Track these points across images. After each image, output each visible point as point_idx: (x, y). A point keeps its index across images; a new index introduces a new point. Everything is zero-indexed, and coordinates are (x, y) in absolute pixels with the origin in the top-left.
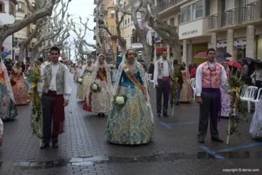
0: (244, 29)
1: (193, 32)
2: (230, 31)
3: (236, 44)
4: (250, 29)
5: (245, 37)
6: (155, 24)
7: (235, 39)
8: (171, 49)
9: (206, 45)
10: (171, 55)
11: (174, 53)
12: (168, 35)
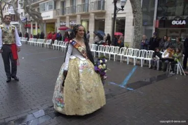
0: (75, 17)
1: (47, 17)
2: (68, 17)
3: (71, 23)
4: (79, 17)
5: (76, 20)
6: (30, 11)
7: (70, 21)
8: (38, 25)
9: (54, 23)
10: (38, 28)
11: (40, 27)
12: (37, 17)
